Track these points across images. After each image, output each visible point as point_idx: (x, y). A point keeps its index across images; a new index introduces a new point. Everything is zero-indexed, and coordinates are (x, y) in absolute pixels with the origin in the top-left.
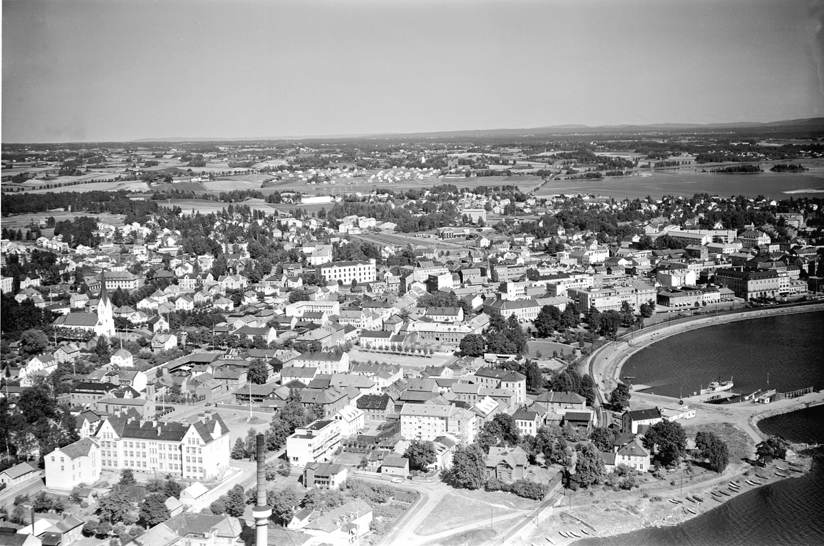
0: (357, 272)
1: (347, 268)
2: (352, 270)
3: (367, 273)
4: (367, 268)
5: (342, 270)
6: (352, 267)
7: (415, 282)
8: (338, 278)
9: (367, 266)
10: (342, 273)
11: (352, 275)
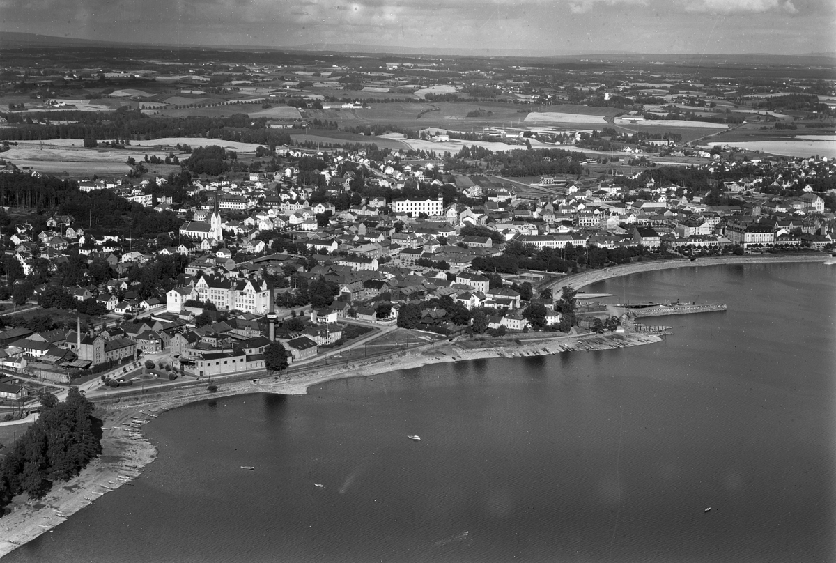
0: (426, 206)
1: (418, 203)
2: (422, 204)
3: (435, 208)
4: (435, 204)
5: (414, 204)
6: (422, 203)
7: (467, 216)
8: (409, 211)
9: (435, 202)
10: (414, 207)
11: (422, 209)
